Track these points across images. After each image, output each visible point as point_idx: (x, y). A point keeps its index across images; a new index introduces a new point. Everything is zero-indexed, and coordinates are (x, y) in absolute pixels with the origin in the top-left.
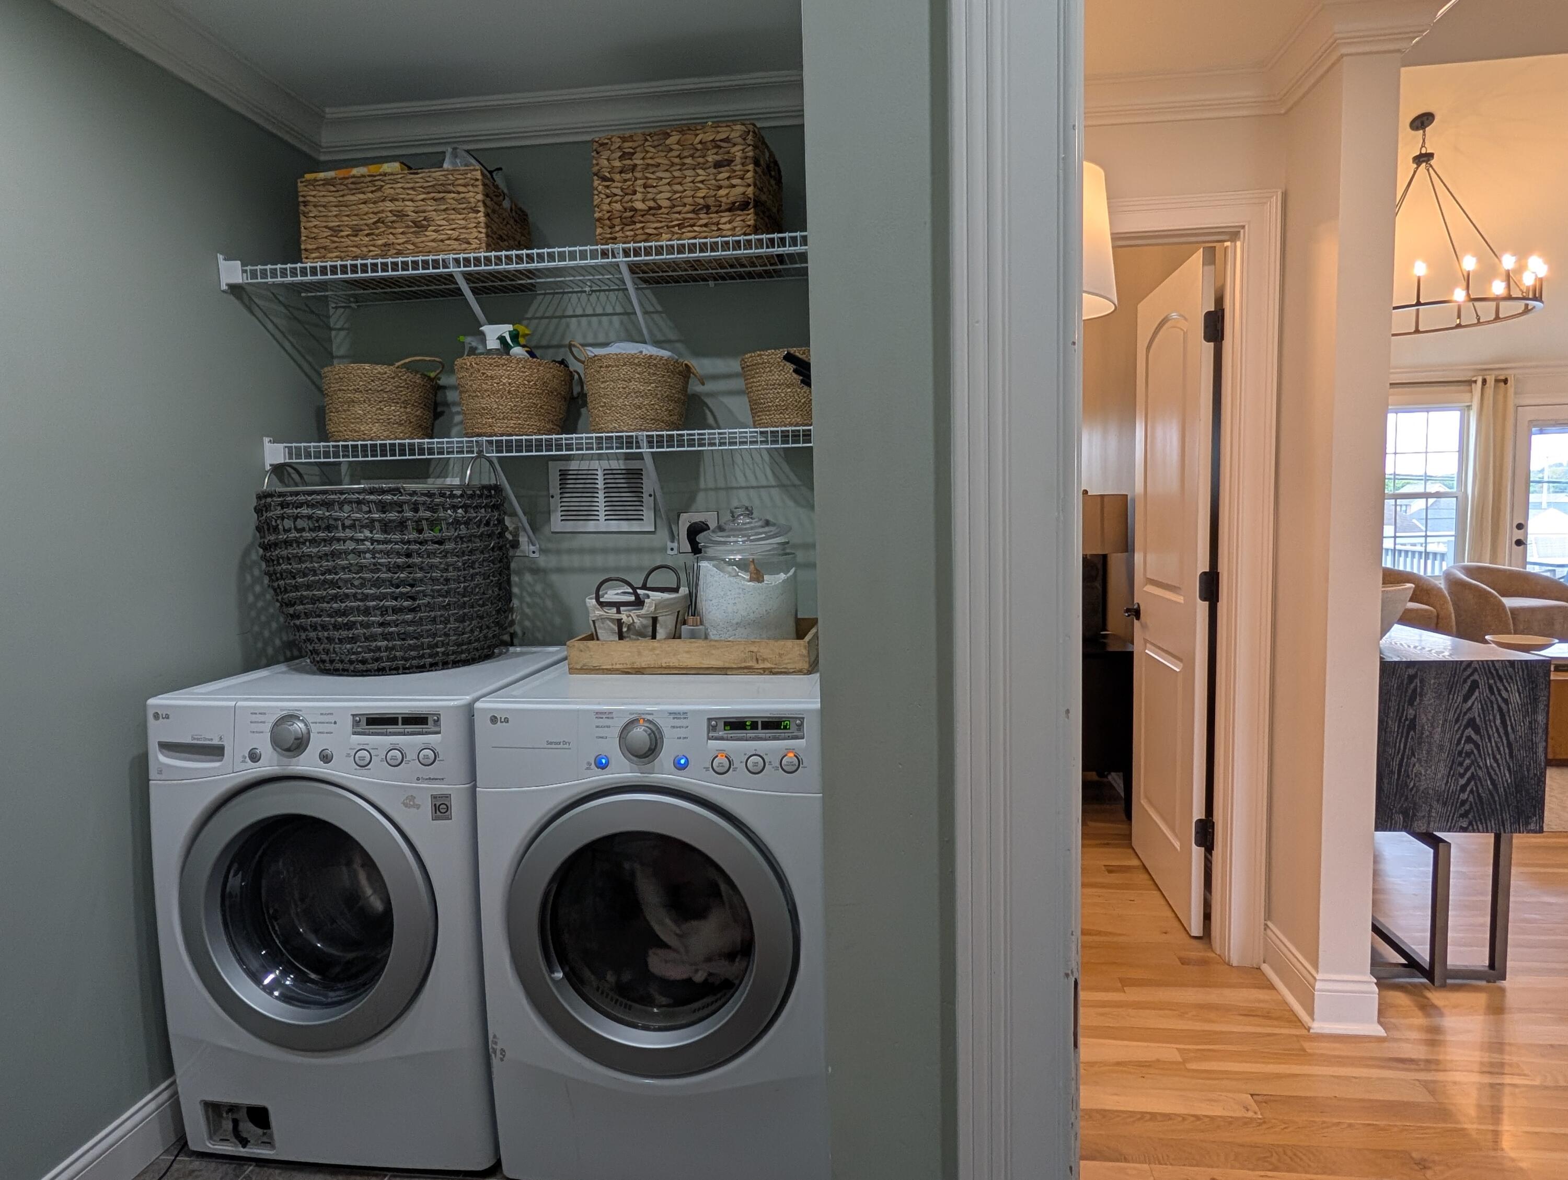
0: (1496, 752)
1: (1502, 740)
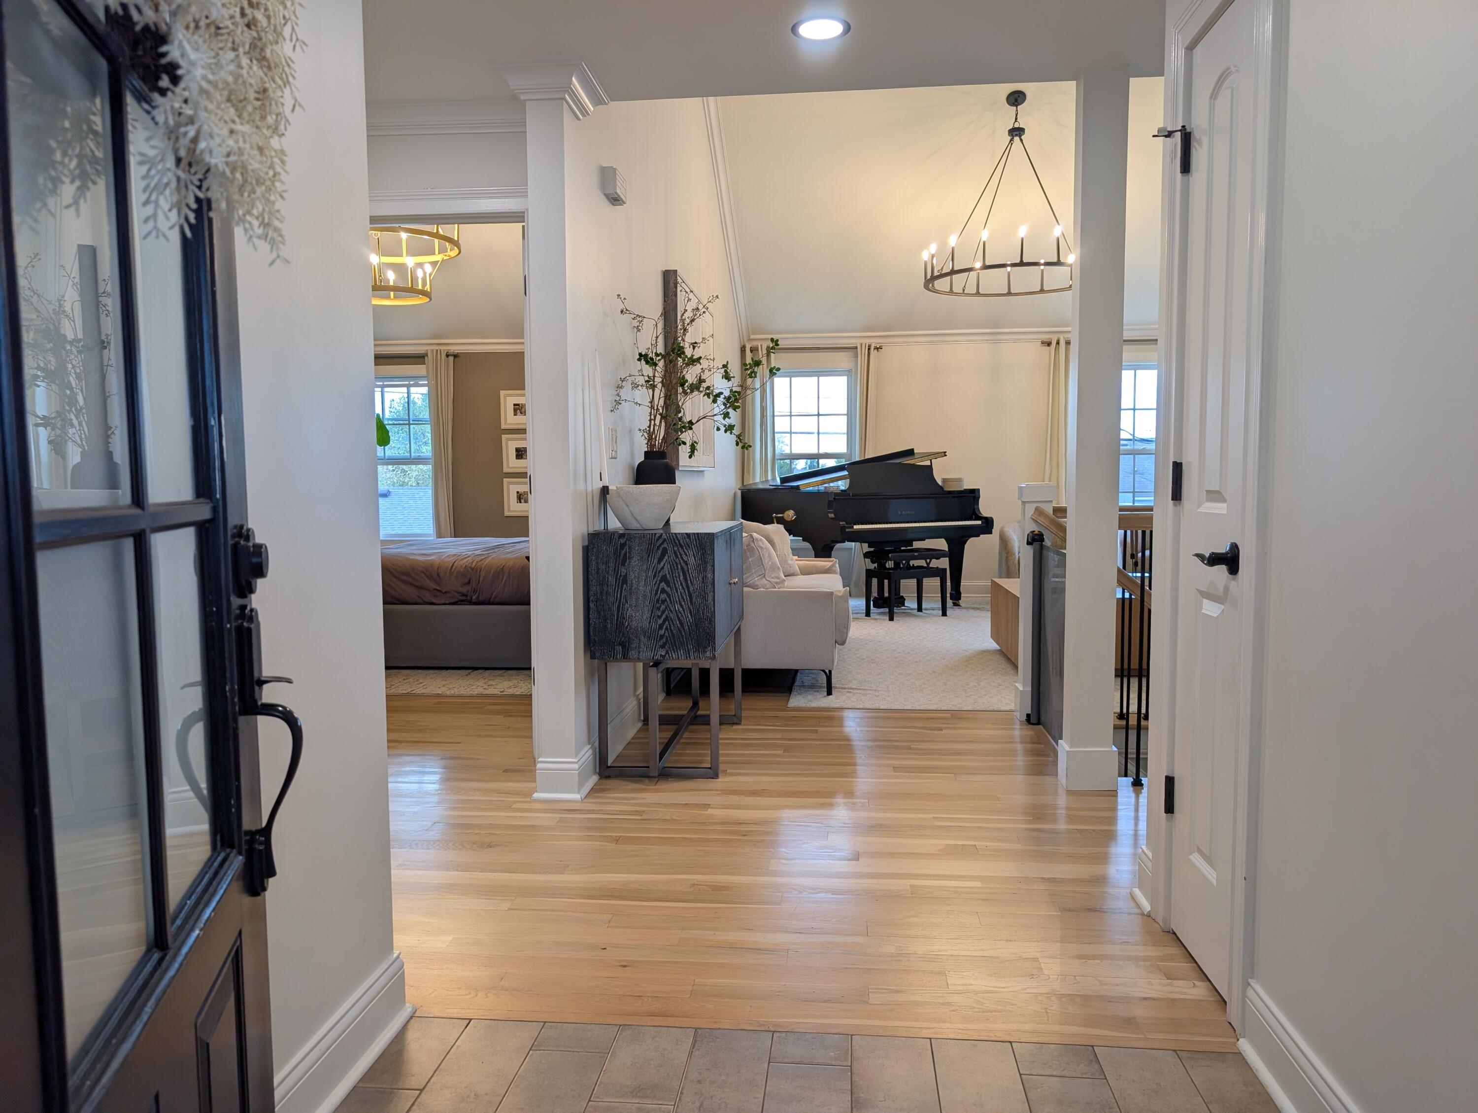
0: (682, 600)
1: (685, 591)
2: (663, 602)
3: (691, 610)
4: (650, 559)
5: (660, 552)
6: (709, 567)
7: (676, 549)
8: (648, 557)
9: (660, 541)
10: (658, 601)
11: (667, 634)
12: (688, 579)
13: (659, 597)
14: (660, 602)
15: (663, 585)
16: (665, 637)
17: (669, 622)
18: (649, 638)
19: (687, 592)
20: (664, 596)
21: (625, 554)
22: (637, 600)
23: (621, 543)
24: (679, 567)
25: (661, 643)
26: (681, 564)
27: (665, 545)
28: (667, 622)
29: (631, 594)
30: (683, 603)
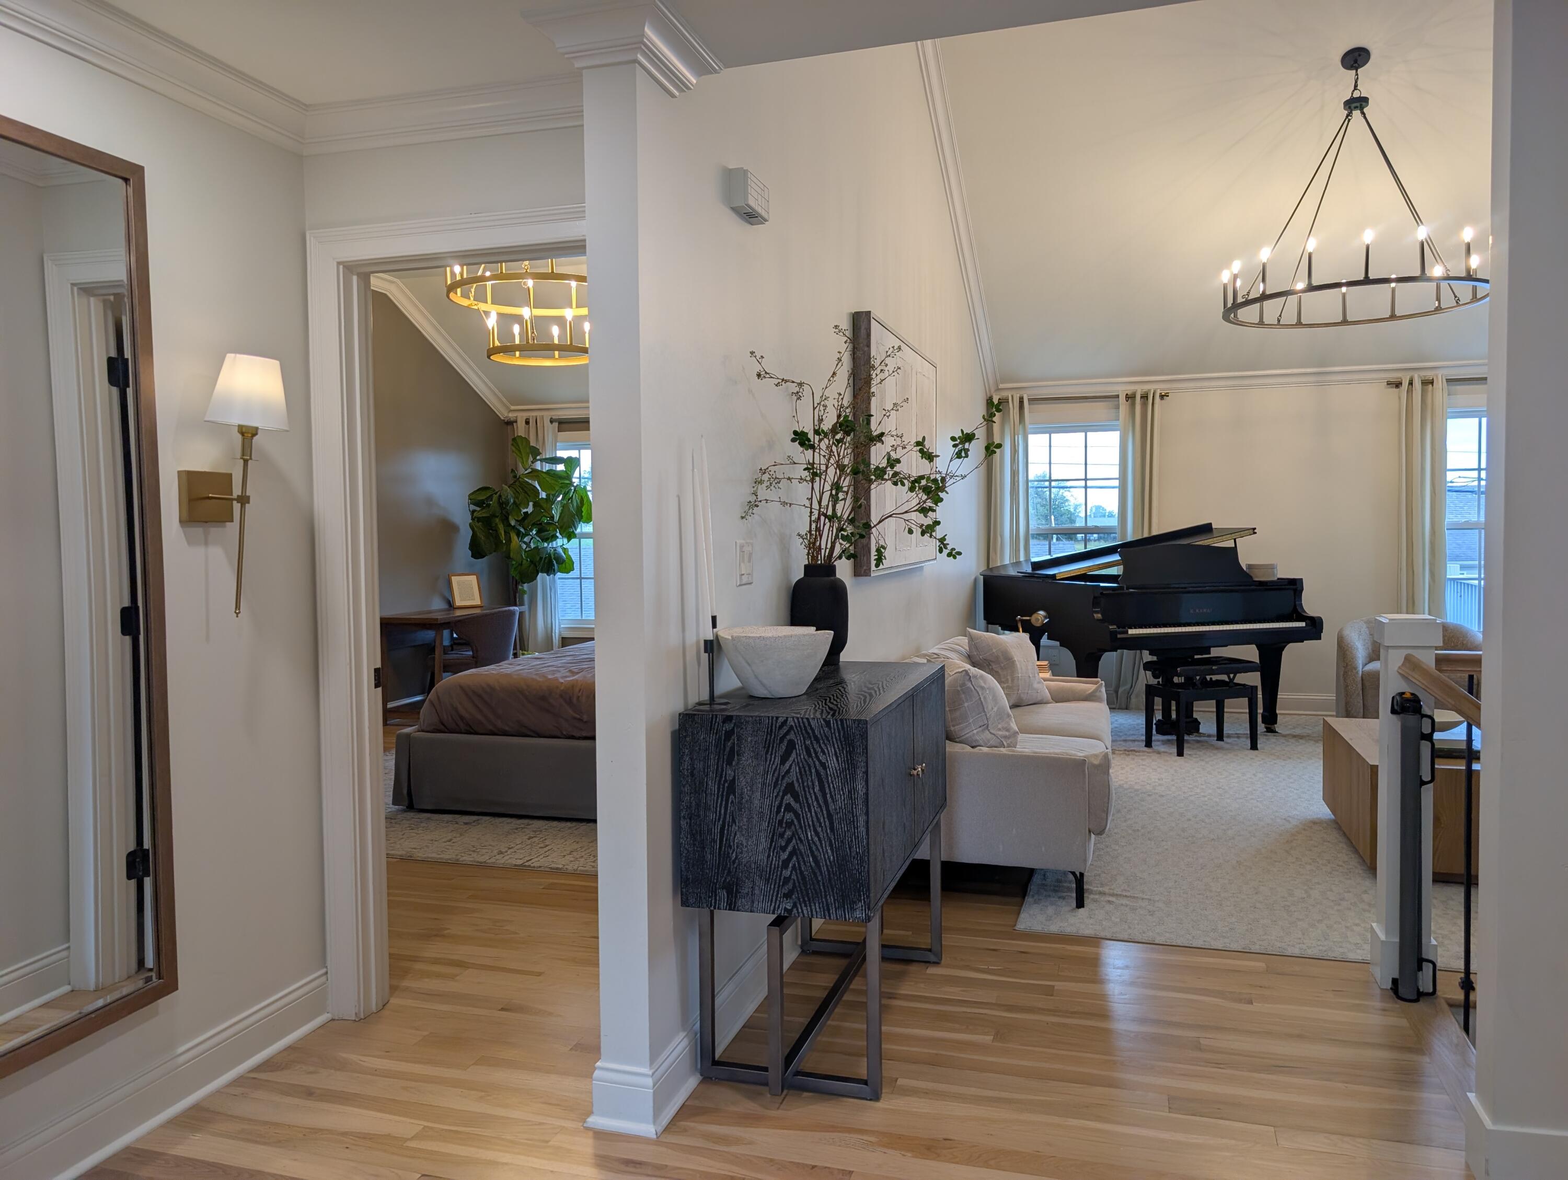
0: (817, 824)
1: (822, 810)
2: (790, 824)
3: (830, 842)
4: (769, 756)
5: (784, 746)
6: (860, 774)
7: (808, 742)
8: (767, 753)
9: (785, 729)
10: (781, 822)
11: (794, 877)
12: (827, 791)
13: (784, 816)
14: (784, 825)
15: (788, 799)
16: (792, 881)
17: (797, 858)
18: (767, 880)
19: (825, 812)
20: (789, 816)
21: (732, 748)
22: (749, 820)
23: (726, 731)
24: (813, 771)
25: (785, 890)
26: (815, 767)
27: (792, 736)
28: (795, 858)
29: (740, 810)
30: (819, 829)
